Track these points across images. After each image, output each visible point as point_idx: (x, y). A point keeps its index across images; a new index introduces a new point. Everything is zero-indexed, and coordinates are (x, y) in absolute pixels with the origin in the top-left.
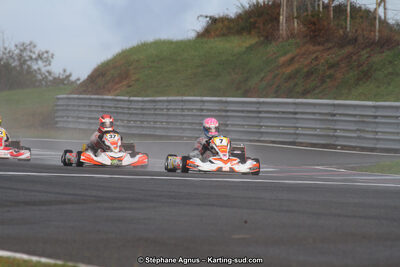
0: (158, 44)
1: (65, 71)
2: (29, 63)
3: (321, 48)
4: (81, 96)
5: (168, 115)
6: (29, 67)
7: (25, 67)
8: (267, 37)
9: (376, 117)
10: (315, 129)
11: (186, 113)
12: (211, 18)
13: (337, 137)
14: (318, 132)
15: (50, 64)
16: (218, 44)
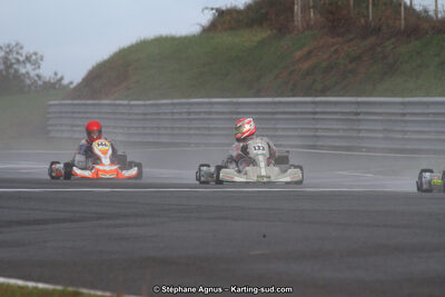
0: (160, 41)
1: (56, 74)
2: (15, 66)
3: (340, 40)
4: (75, 102)
5: (172, 119)
6: (16, 71)
7: (12, 71)
8: (280, 30)
9: (404, 115)
10: (338, 130)
11: (192, 116)
12: (217, 10)
13: (362, 138)
14: (341, 133)
15: (39, 67)
16: (226, 39)
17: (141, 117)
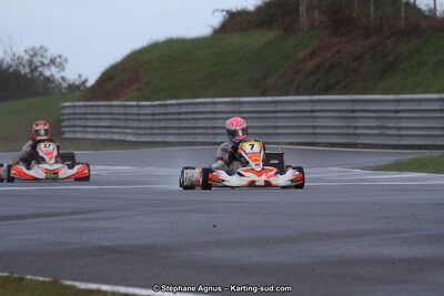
0: (171, 43)
1: (80, 76)
2: (40, 69)
3: (343, 39)
4: (87, 103)
5: (179, 119)
6: (41, 74)
7: (37, 74)
8: (286, 30)
11: (197, 116)
12: (228, 12)
13: (358, 135)
14: (338, 131)
15: (63, 70)
16: (236, 39)
17: (150, 117)
